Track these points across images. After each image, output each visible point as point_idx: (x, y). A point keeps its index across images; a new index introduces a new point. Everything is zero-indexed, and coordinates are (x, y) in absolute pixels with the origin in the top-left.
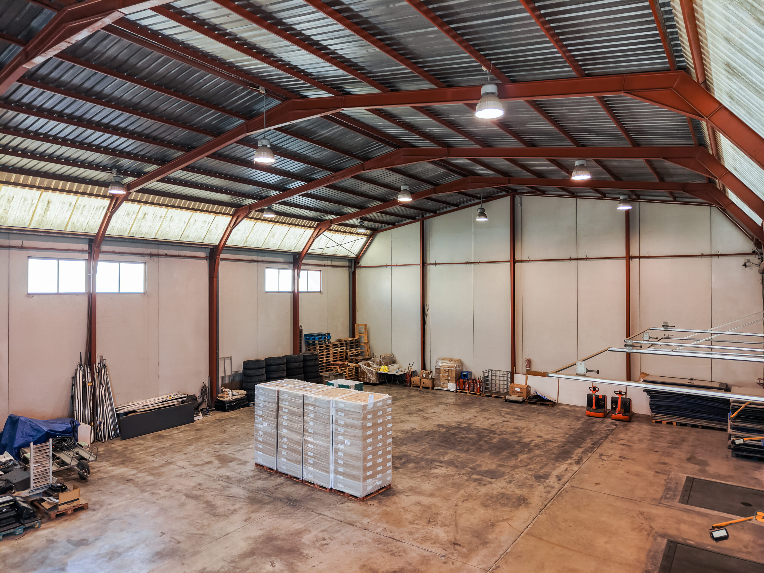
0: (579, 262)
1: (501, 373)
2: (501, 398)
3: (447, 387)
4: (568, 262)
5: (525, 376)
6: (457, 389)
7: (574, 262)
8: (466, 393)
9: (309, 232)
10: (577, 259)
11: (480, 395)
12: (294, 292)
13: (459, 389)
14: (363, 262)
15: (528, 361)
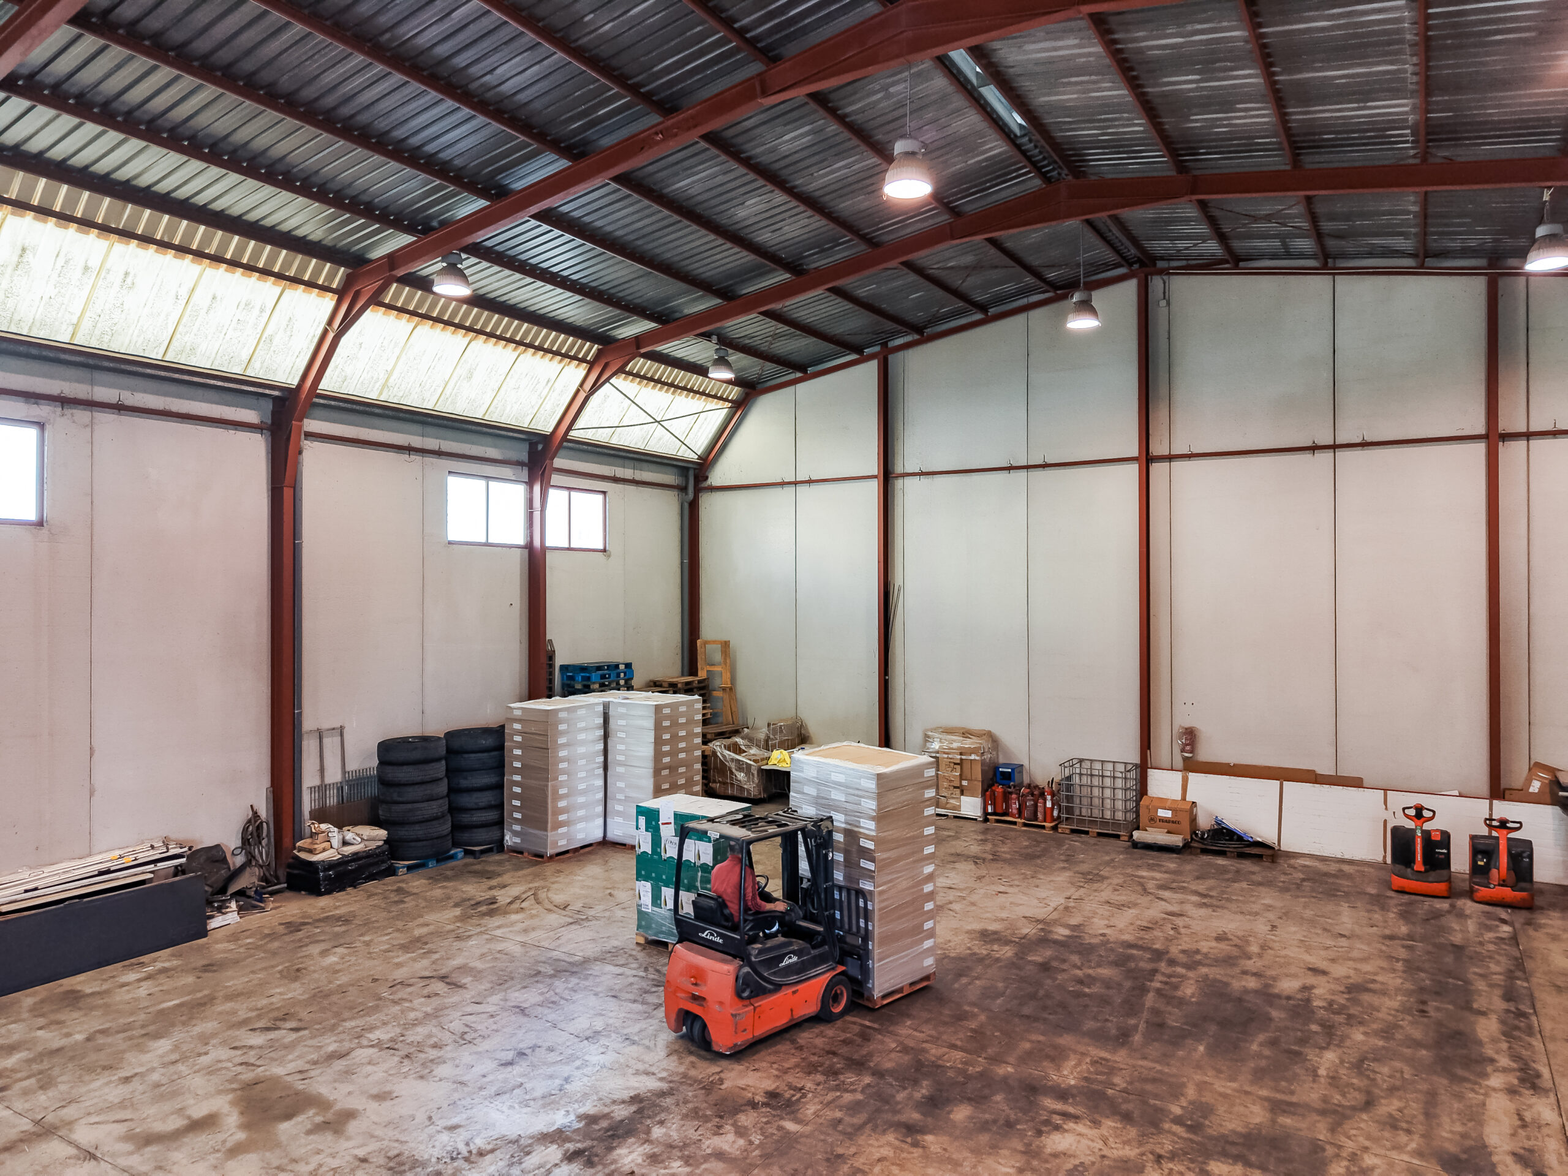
0: (1341, 454)
1: (1110, 767)
2: (1117, 837)
3: (958, 808)
4: (1306, 456)
5: (1178, 776)
6: (986, 813)
7: (1326, 457)
8: (1015, 823)
9: (575, 373)
10: (1334, 447)
11: (1055, 828)
12: (529, 546)
13: (991, 814)
14: (719, 475)
15: (1190, 734)
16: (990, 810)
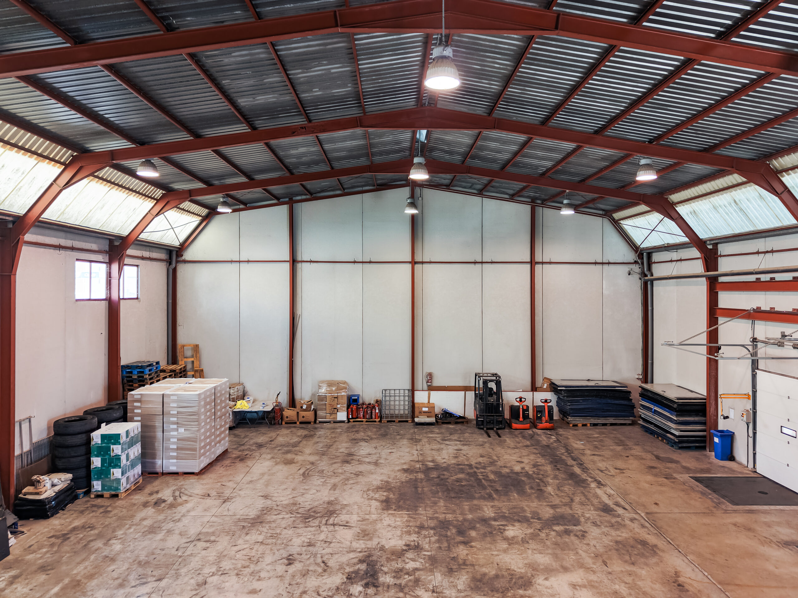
0: (484, 265)
2: (407, 421)
3: (336, 417)
4: (472, 266)
5: (426, 392)
6: (348, 418)
7: (479, 266)
8: (362, 421)
10: (482, 263)
11: (380, 421)
12: (109, 300)
13: (351, 419)
14: (189, 255)
15: (430, 375)
16: (350, 417)
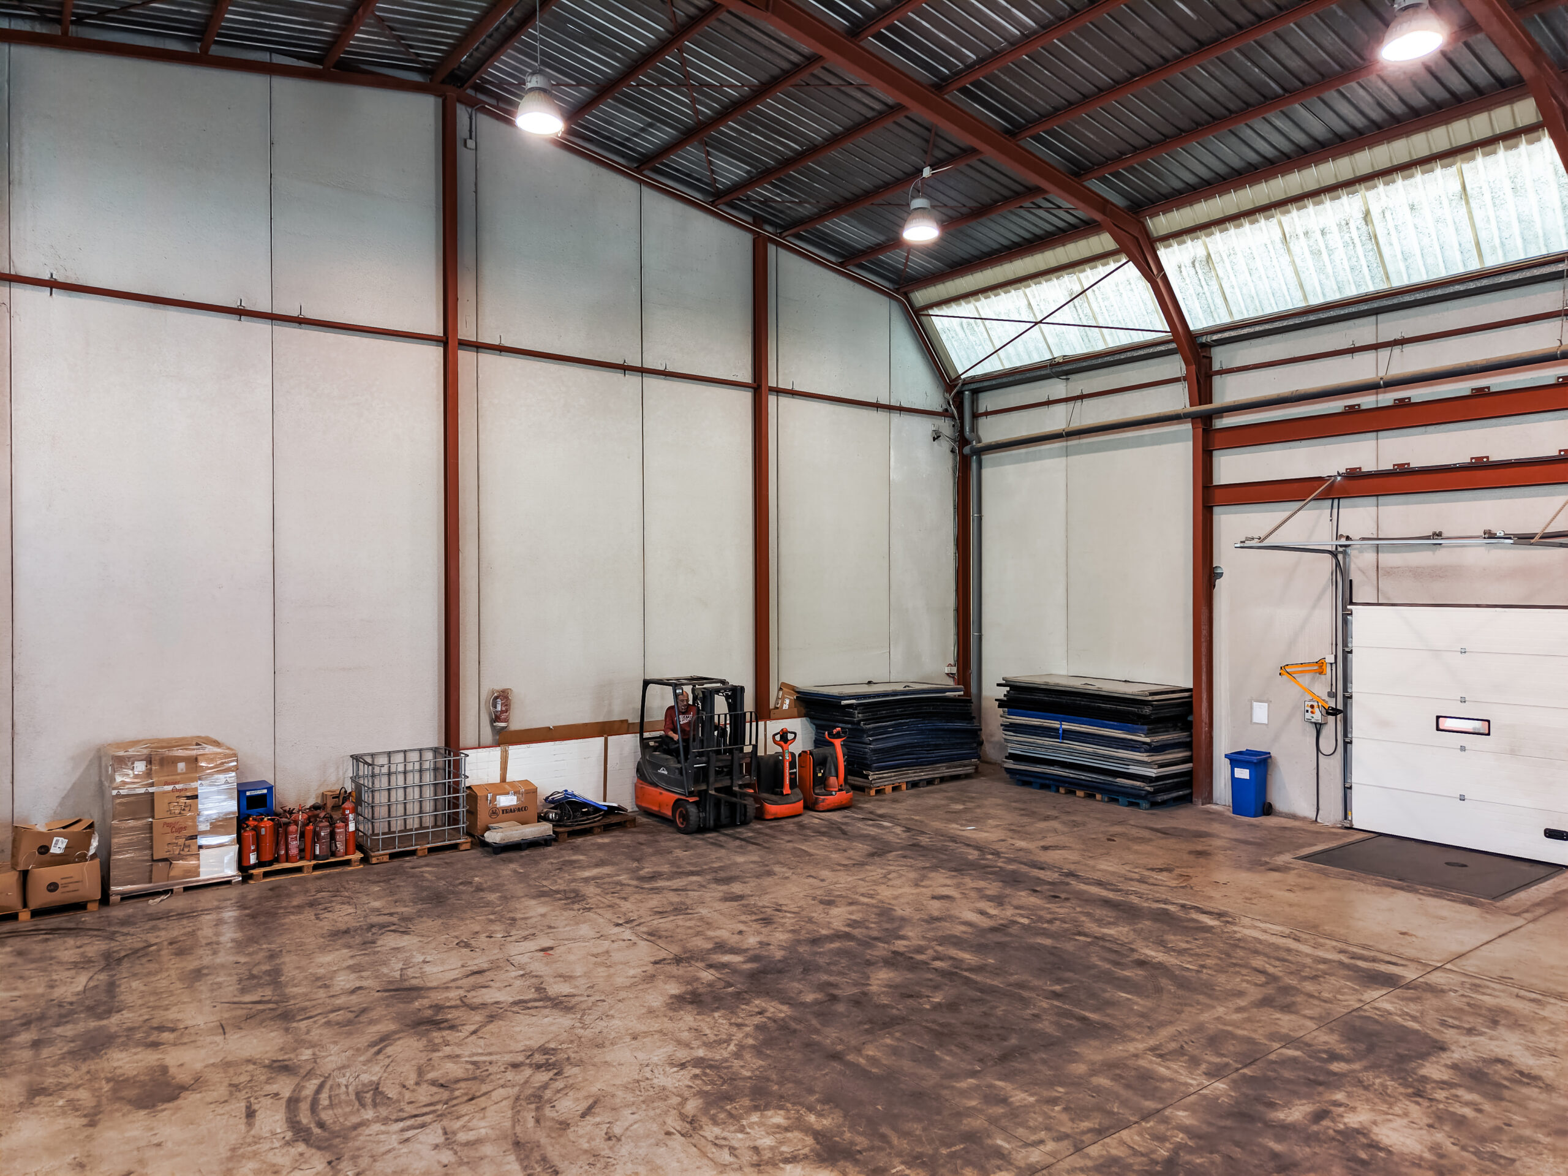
0: (648, 379)
3: (196, 872)
5: (496, 752)
6: (243, 867)
7: (635, 379)
8: (299, 870)
10: (642, 371)
11: (365, 860)
13: (254, 866)
15: (503, 697)
16: (253, 859)
